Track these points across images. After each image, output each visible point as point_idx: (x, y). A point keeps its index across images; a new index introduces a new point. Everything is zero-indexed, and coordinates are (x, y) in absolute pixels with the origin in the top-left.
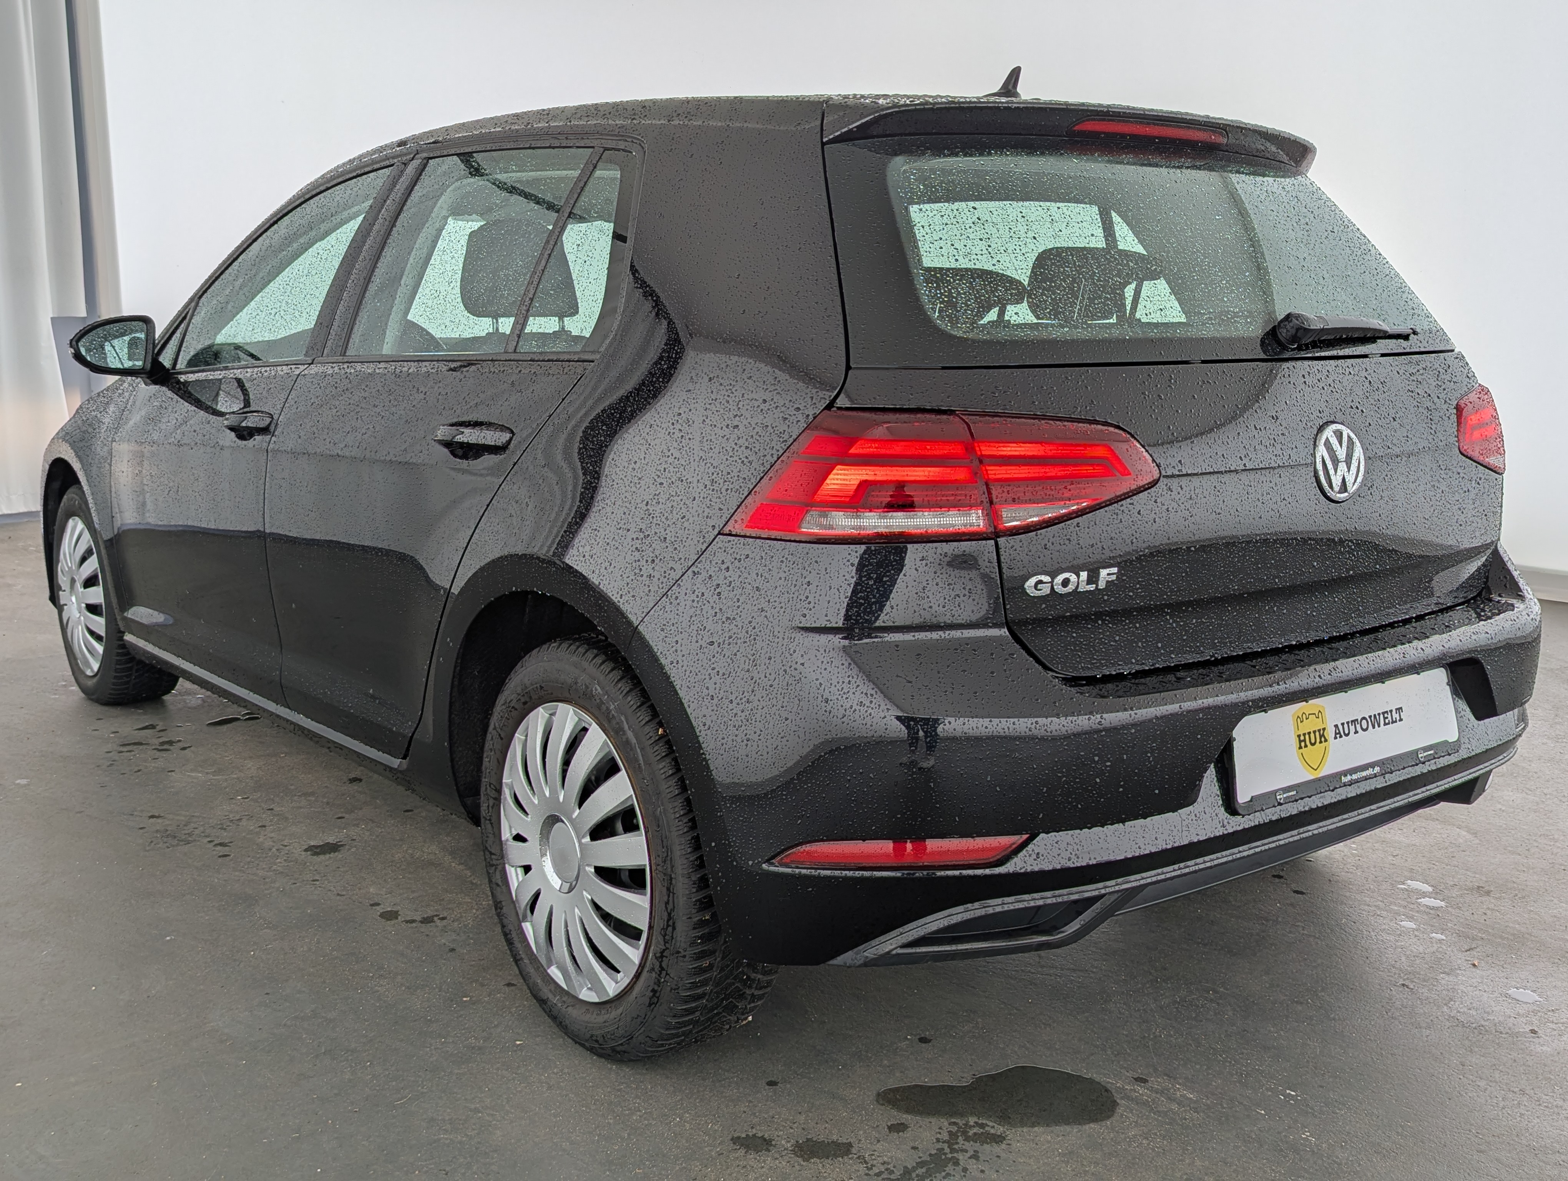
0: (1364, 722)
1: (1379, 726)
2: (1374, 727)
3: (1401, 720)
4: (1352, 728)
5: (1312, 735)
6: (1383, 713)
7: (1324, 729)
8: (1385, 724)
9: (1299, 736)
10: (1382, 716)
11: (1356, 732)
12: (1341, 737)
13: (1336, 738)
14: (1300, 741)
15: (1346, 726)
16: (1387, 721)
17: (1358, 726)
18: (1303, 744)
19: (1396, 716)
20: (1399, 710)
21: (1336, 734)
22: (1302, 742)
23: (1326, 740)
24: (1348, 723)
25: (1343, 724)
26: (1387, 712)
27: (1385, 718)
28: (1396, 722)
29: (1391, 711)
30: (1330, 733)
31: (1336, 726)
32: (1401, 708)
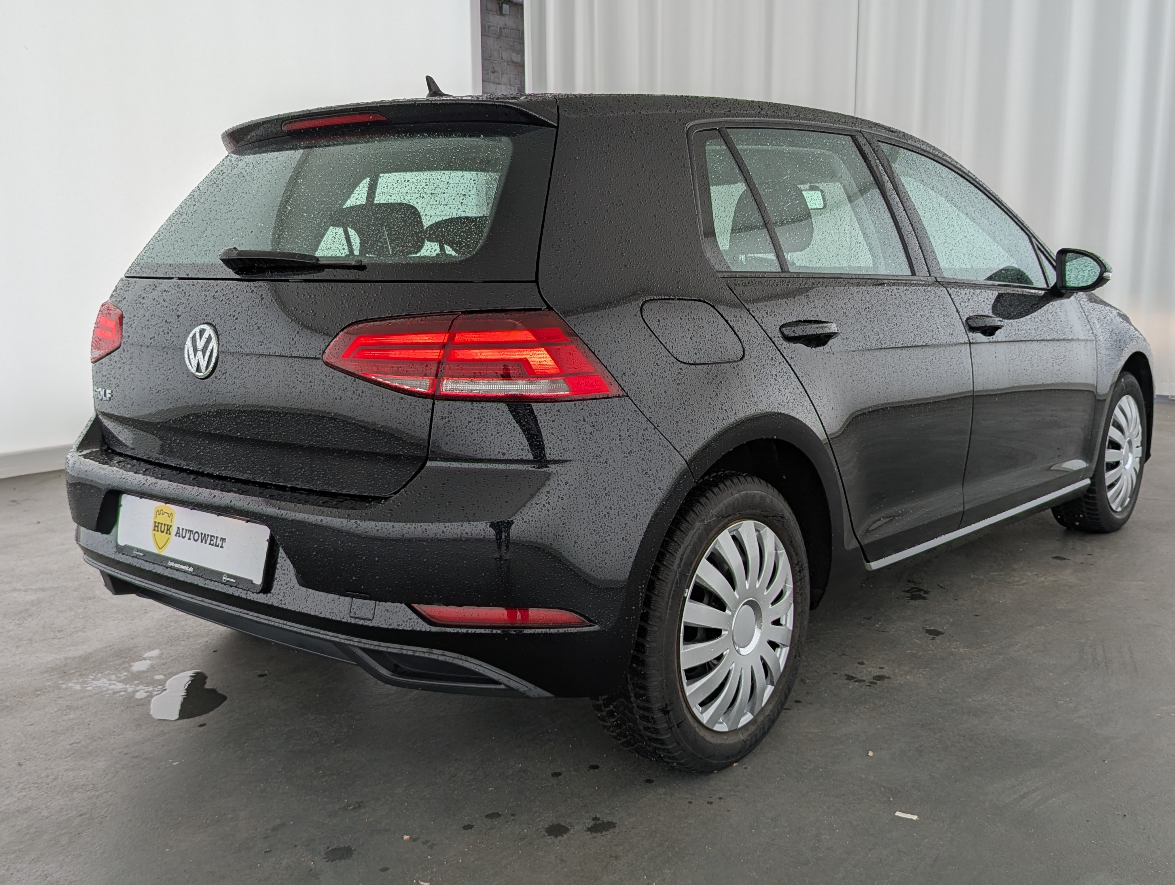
0: (196, 535)
1: (206, 543)
2: (202, 542)
3: (222, 547)
4: (188, 535)
5: (163, 526)
6: (212, 536)
7: (171, 526)
8: (210, 544)
9: (155, 522)
10: (209, 537)
11: (189, 539)
12: (179, 536)
13: (176, 535)
14: (155, 526)
15: (184, 531)
16: (212, 543)
17: (192, 536)
18: (156, 528)
19: (219, 542)
20: (223, 540)
21: (177, 533)
22: (156, 526)
23: (170, 534)
24: (186, 530)
25: (183, 529)
26: (214, 537)
27: (211, 540)
28: (218, 546)
29: (217, 538)
30: (174, 531)
31: (178, 528)
32: (225, 539)
